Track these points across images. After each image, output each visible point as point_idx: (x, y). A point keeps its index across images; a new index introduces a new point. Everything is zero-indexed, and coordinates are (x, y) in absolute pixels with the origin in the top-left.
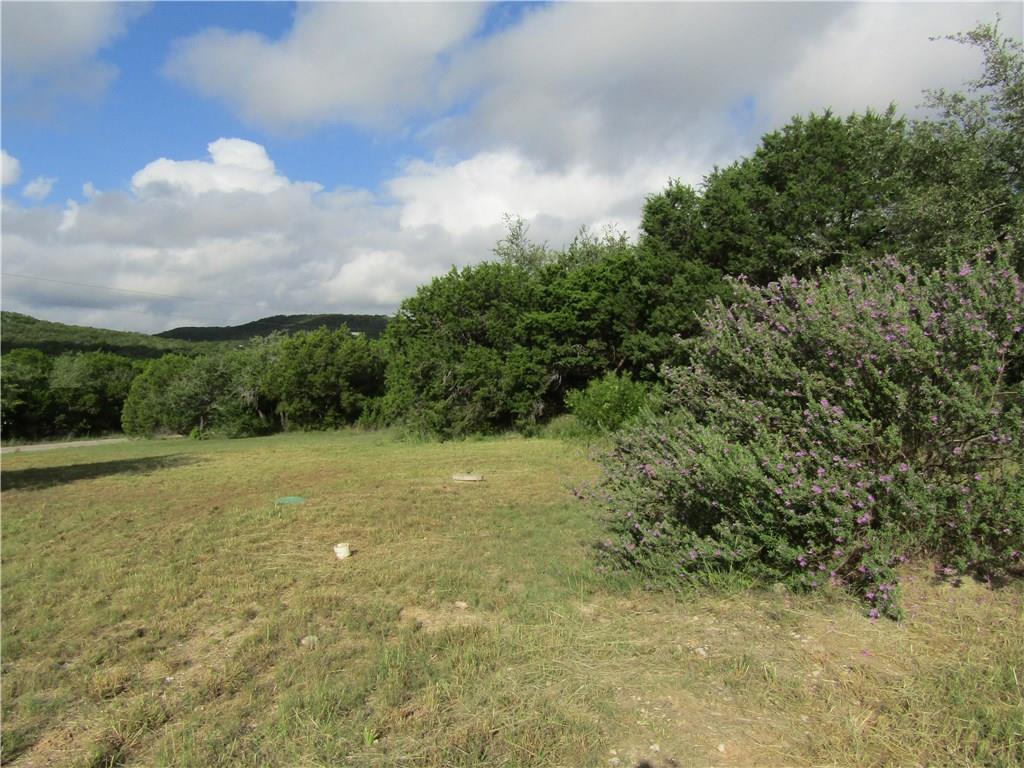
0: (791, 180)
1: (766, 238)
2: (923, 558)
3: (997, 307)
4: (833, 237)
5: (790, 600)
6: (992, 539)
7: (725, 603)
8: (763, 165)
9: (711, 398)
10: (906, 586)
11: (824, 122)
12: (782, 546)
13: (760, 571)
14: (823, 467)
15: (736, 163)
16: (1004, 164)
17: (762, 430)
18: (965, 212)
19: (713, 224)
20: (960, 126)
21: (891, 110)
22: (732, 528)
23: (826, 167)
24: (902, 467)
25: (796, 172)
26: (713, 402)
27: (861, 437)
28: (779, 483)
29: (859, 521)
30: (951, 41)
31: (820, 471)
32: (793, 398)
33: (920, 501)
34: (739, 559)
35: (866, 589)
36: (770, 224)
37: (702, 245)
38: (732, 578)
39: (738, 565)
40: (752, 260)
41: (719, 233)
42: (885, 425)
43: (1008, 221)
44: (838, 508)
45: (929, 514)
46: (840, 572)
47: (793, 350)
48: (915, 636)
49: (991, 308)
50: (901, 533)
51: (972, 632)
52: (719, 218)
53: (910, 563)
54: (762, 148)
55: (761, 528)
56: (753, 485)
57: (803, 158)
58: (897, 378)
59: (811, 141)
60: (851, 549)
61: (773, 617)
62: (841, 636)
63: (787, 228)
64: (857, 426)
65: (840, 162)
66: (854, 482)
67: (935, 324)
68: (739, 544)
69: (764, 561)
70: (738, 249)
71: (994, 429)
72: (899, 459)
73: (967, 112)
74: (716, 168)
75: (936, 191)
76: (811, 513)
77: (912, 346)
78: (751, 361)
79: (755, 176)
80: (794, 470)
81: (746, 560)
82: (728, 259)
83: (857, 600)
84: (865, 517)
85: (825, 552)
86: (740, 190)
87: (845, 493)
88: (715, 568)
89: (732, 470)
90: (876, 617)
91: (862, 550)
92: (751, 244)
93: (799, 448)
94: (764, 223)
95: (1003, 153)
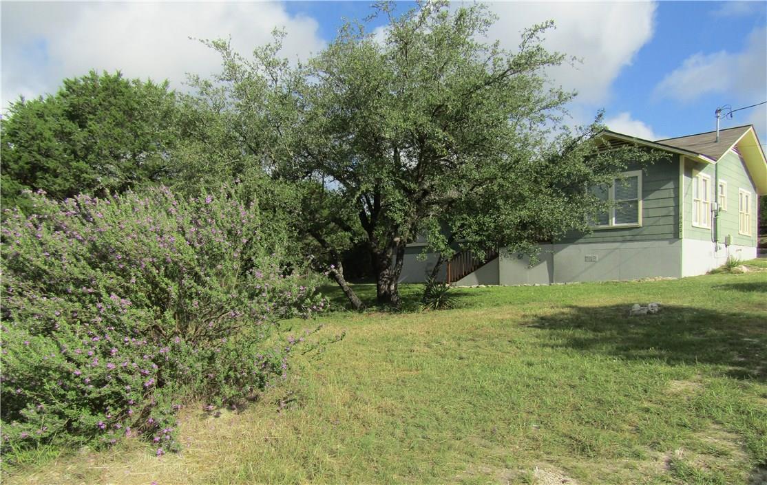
0: (91, 120)
1: (71, 163)
2: (195, 402)
3: (232, 226)
4: (127, 170)
5: (95, 457)
6: (237, 381)
7: (34, 476)
8: (66, 105)
9: (14, 298)
10: (184, 425)
11: (116, 80)
12: (86, 417)
13: (67, 441)
14: (116, 347)
15: (41, 98)
16: (237, 135)
17: (62, 323)
18: (215, 163)
19: (20, 146)
20: (210, 103)
21: (166, 84)
22: (38, 410)
23: (119, 115)
24: (177, 340)
25: (95, 115)
26: (16, 301)
27: (145, 320)
28: (78, 365)
29: (147, 385)
30: (202, 43)
31: (114, 350)
32: (91, 294)
33: (190, 363)
34: (45, 435)
35: (154, 435)
36: (74, 152)
37: (10, 164)
38: (39, 453)
39: (45, 441)
40: (59, 181)
41: (26, 154)
42: (163, 310)
43: (240, 171)
44: (129, 378)
45: (197, 371)
46: (136, 425)
47: (88, 255)
48: (190, 460)
49: (228, 226)
50: (179, 387)
51: (226, 447)
52: (27, 142)
53: (187, 407)
54: (64, 90)
55: (65, 404)
56: (55, 371)
57: (100, 104)
58: (170, 275)
59: (106, 93)
60: (142, 407)
61: (80, 477)
62: (135, 476)
63: (89, 157)
64: (142, 313)
65: (129, 113)
66: (142, 355)
67: (194, 236)
68: (46, 422)
69: (70, 432)
70: (46, 170)
71: (233, 308)
72: (175, 334)
73: (214, 95)
74: (22, 98)
75: (198, 146)
76: (108, 385)
77: (179, 251)
78: (51, 265)
79: (59, 112)
80: (92, 353)
81: (53, 434)
82: (36, 178)
83: (148, 444)
84: (152, 381)
85: (122, 414)
86: (46, 121)
87: (135, 365)
88: (23, 447)
89: (35, 359)
90: (162, 454)
91: (151, 406)
92: (58, 167)
93: (96, 335)
94: (68, 151)
95: (236, 127)
